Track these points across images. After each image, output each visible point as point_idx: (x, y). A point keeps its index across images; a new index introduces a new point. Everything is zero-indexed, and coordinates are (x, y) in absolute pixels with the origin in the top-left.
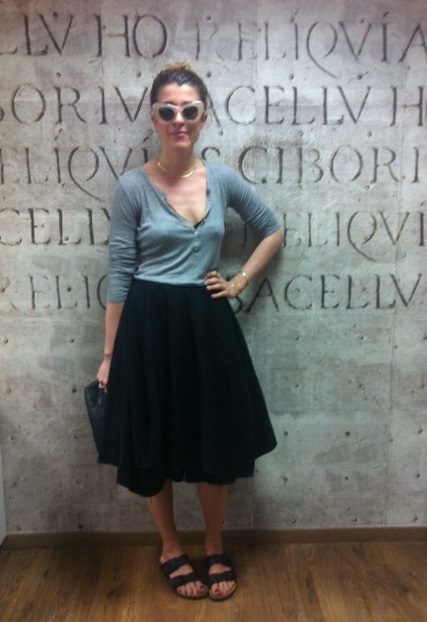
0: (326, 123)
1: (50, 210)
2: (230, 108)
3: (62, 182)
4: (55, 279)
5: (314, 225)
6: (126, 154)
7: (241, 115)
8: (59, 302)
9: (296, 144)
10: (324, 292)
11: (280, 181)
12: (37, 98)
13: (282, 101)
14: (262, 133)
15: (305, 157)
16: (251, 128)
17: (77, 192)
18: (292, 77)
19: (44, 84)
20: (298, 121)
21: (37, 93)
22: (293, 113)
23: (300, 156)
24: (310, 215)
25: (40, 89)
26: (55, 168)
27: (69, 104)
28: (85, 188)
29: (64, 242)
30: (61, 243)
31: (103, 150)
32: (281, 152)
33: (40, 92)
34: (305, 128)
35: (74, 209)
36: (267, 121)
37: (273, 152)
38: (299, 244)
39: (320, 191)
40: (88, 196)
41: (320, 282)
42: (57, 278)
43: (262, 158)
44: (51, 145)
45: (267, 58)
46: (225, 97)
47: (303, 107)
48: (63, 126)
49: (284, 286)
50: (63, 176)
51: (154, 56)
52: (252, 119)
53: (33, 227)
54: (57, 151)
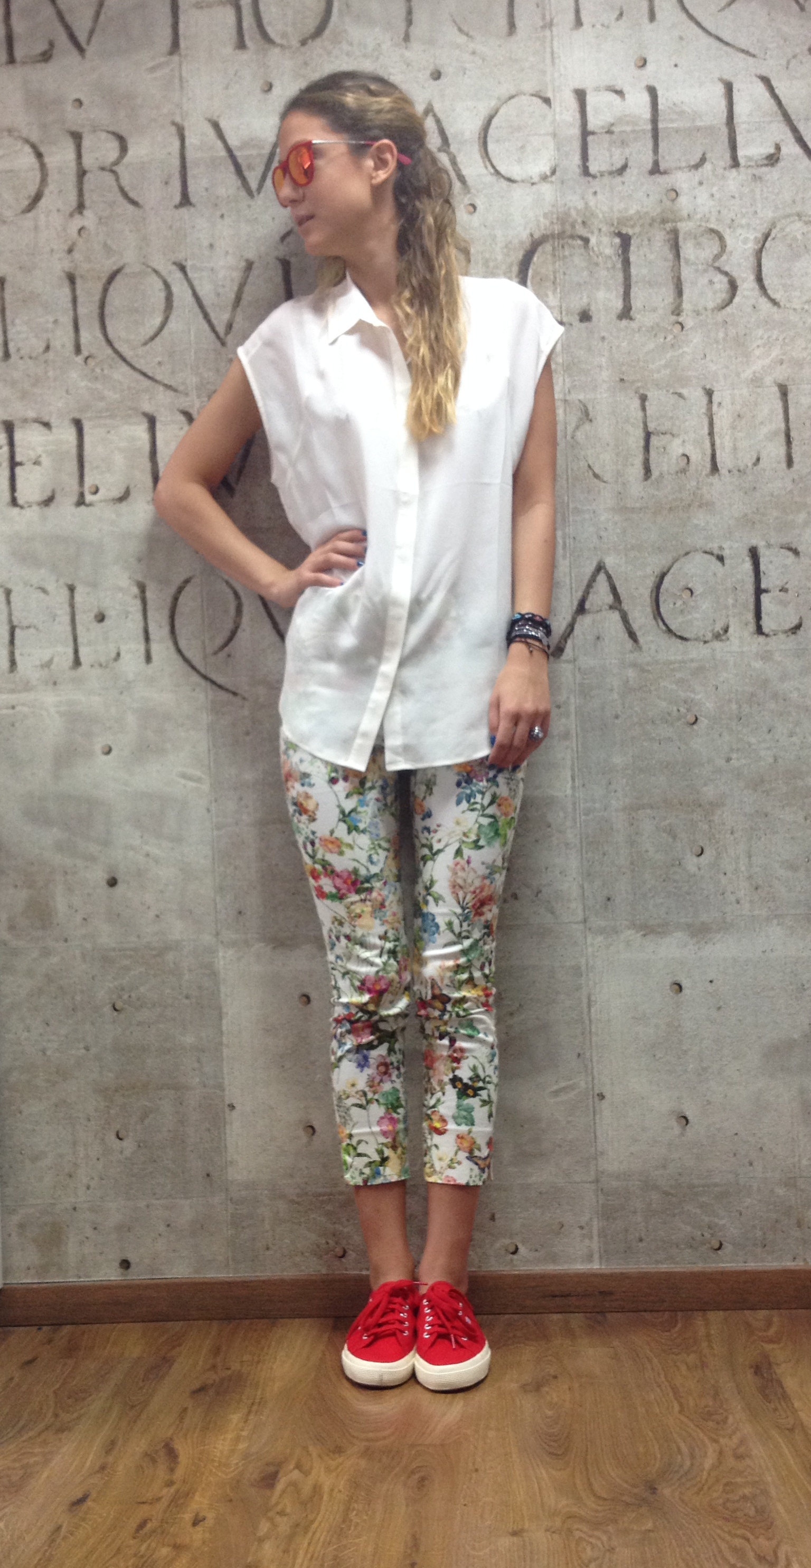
0: (735, 163)
1: (54, 422)
2: (491, 147)
3: (85, 353)
4: (65, 592)
5: (723, 419)
6: (237, 275)
7: (519, 161)
8: (76, 652)
9: (664, 221)
10: (759, 591)
11: (626, 313)
12: (27, 159)
13: (621, 120)
14: (574, 201)
15: (688, 250)
16: (547, 191)
17: (121, 373)
18: (643, 63)
19: (44, 127)
20: (662, 167)
21: (28, 149)
22: (650, 144)
23: (676, 248)
24: (709, 393)
25: (34, 138)
26: (66, 320)
27: (103, 169)
28: (141, 364)
29: (89, 498)
30: (81, 502)
31: (183, 269)
32: (625, 241)
33: (34, 147)
34: (683, 180)
35: (112, 416)
36: (586, 172)
37: (605, 245)
38: (684, 471)
39: (732, 332)
40: (147, 383)
41: (748, 566)
42: (72, 589)
43: (577, 260)
44: (60, 265)
45: (579, 23)
46: (478, 123)
47: (677, 131)
48: (89, 219)
49: (650, 582)
50: (85, 337)
51: (304, 43)
52: (547, 169)
53: (14, 464)
54: (71, 279)
